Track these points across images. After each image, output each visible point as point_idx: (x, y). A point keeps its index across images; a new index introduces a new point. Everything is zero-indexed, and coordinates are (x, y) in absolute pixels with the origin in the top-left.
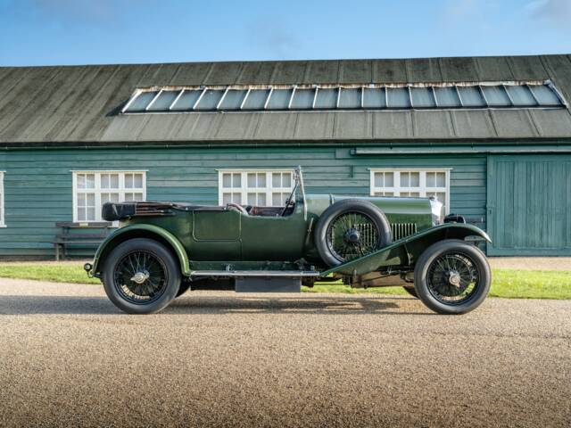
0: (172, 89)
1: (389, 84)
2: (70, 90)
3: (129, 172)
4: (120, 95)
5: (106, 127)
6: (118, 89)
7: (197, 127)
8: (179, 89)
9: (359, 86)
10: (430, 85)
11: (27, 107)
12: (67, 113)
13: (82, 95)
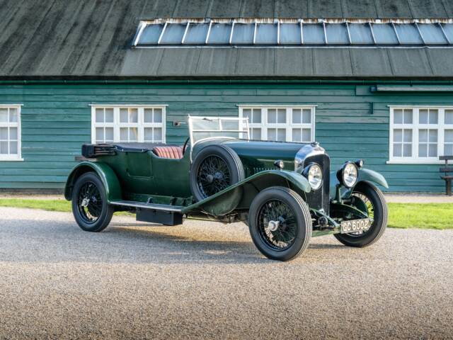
0: (177, 22)
1: (395, 19)
2: (72, 21)
3: (149, 106)
4: (125, 28)
5: (121, 60)
6: (121, 22)
7: (214, 62)
8: (183, 21)
9: (365, 22)
10: (436, 21)
11: (33, 38)
12: (76, 45)
13: (86, 27)
